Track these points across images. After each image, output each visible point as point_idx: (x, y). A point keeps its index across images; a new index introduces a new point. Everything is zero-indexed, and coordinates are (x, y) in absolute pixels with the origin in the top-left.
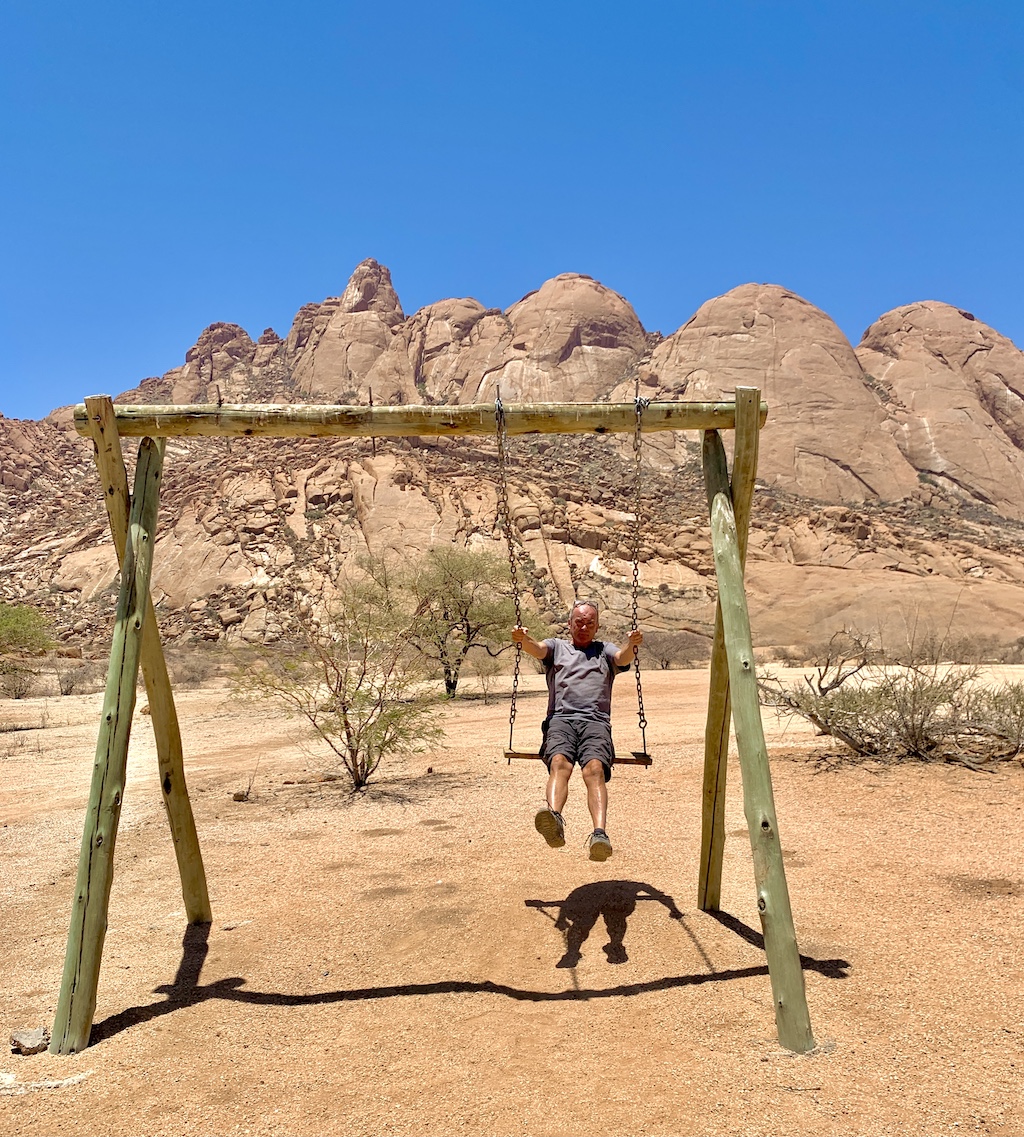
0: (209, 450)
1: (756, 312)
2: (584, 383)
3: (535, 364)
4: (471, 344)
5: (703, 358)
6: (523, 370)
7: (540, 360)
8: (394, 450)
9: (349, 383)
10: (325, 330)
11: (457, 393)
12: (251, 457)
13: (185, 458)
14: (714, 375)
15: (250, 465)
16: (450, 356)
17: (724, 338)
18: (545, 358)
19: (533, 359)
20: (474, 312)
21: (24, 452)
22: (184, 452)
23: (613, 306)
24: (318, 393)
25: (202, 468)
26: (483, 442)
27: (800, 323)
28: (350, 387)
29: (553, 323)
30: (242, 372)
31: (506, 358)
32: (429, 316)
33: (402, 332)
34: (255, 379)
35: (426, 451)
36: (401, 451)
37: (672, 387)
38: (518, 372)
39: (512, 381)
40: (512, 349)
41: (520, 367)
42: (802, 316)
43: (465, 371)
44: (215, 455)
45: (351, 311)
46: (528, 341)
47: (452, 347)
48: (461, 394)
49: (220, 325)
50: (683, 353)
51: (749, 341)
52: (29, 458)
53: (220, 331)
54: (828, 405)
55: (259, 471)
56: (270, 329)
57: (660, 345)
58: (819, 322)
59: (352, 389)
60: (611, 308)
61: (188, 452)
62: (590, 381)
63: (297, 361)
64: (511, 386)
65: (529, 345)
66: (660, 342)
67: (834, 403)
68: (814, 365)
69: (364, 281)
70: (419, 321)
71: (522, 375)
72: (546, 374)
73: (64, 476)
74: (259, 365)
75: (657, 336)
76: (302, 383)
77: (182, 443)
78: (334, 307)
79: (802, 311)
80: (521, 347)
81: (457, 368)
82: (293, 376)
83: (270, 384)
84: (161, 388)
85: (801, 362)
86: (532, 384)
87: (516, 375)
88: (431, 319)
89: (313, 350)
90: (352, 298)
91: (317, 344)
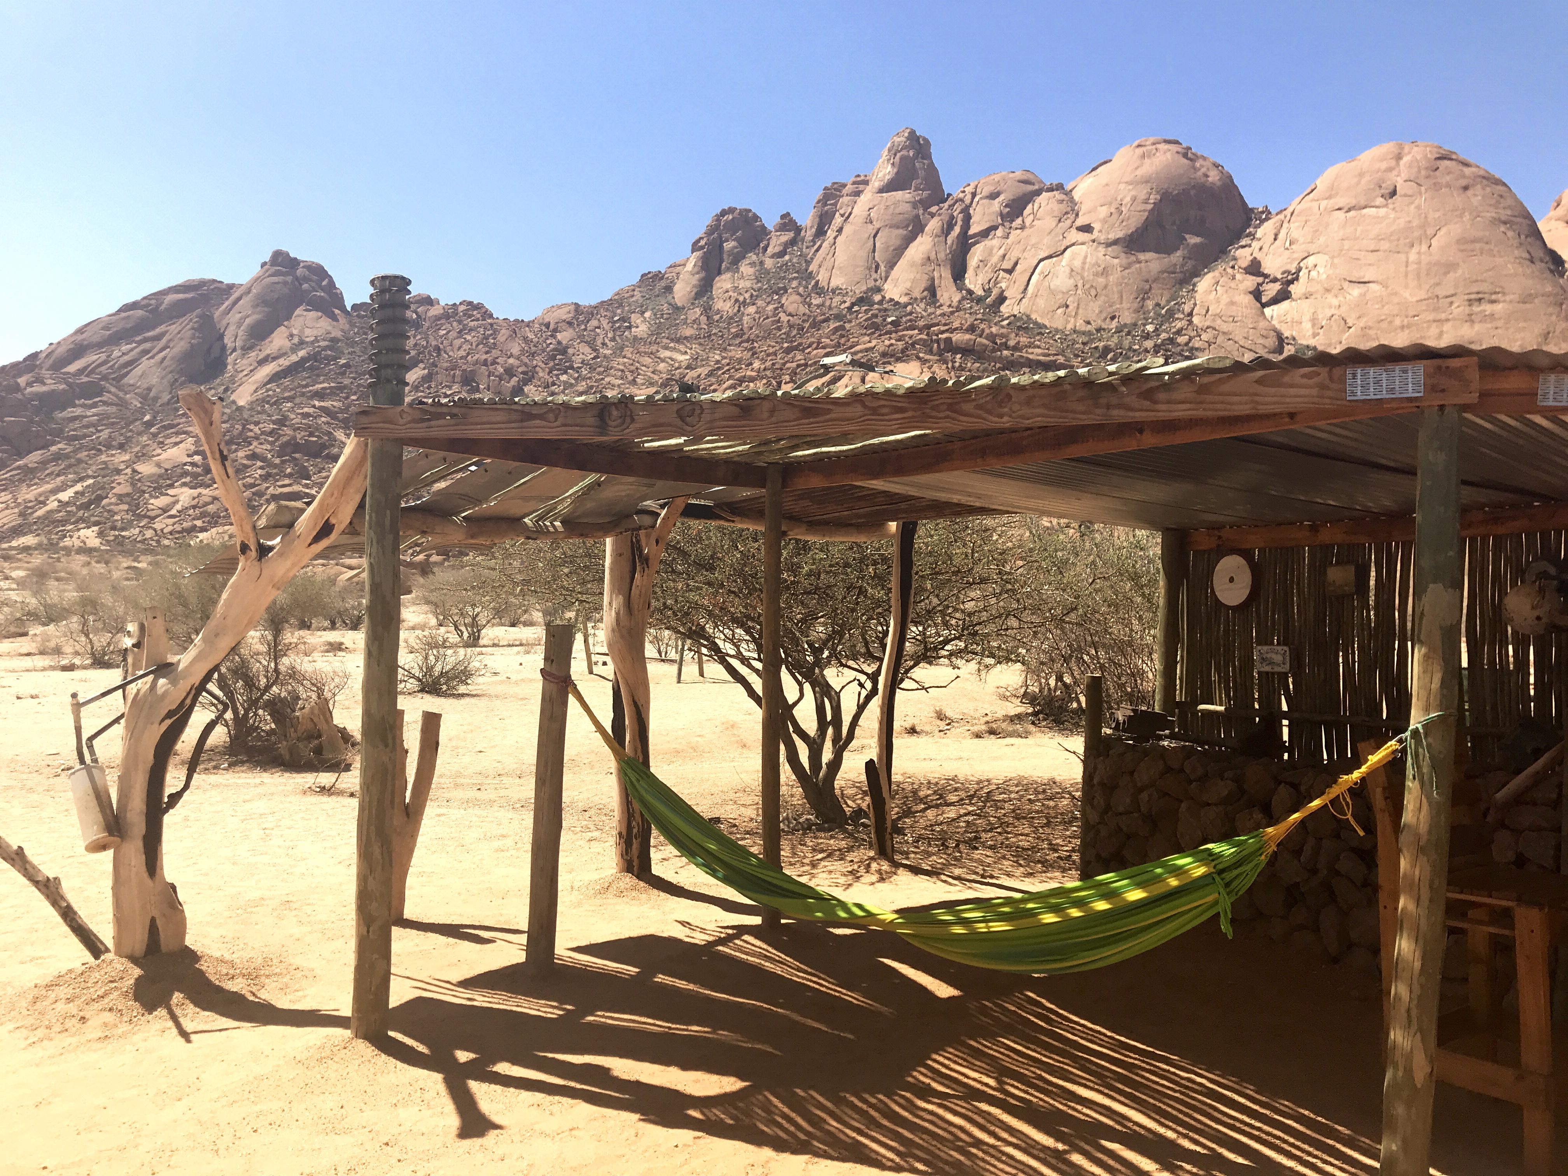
0: (711, 355)
1: (1399, 179)
2: (1163, 272)
3: (1102, 250)
4: (1023, 228)
5: (1322, 240)
6: (1086, 257)
7: (1109, 244)
8: (921, 355)
9: (874, 276)
10: (850, 214)
11: (1003, 285)
12: (756, 364)
13: (684, 364)
14: (1336, 261)
15: (754, 374)
16: (995, 242)
17: (1352, 213)
18: (1115, 242)
19: (1100, 243)
20: (1030, 188)
21: (511, 356)
22: (681, 358)
23: (1207, 176)
24: (838, 288)
25: (703, 376)
26: (1031, 345)
27: (1461, 191)
28: (876, 280)
29: (1128, 199)
30: (752, 264)
31: (1066, 243)
32: (974, 195)
33: (940, 215)
34: (767, 272)
35: (959, 356)
36: (928, 357)
37: (1279, 276)
38: (1081, 258)
39: (1072, 270)
40: (1073, 231)
41: (1083, 254)
42: (1464, 182)
43: (1013, 260)
44: (718, 362)
45: (881, 191)
46: (1094, 222)
47: (1000, 232)
48: (1007, 287)
49: (731, 210)
50: (1295, 234)
51: (1386, 217)
52: (517, 362)
53: (731, 217)
54: (1494, 297)
55: (765, 381)
56: (788, 214)
57: (1266, 224)
58: (1488, 189)
59: (878, 283)
60: (1203, 180)
61: (688, 357)
62: (1172, 269)
63: (817, 250)
64: (1071, 276)
65: (1096, 226)
66: (1267, 219)
67: (1504, 294)
68: (1478, 246)
69: (898, 155)
70: (962, 200)
71: (1084, 263)
72: (1116, 261)
73: (554, 384)
74: (772, 257)
75: (1263, 212)
76: (820, 277)
77: (682, 348)
78: (861, 187)
79: (1464, 177)
80: (1087, 229)
81: (1004, 256)
82: (810, 269)
83: (784, 278)
84: (663, 283)
85: (1458, 242)
86: (1096, 274)
87: (1077, 264)
88: (976, 199)
89: (835, 238)
90: (884, 175)
91: (840, 230)
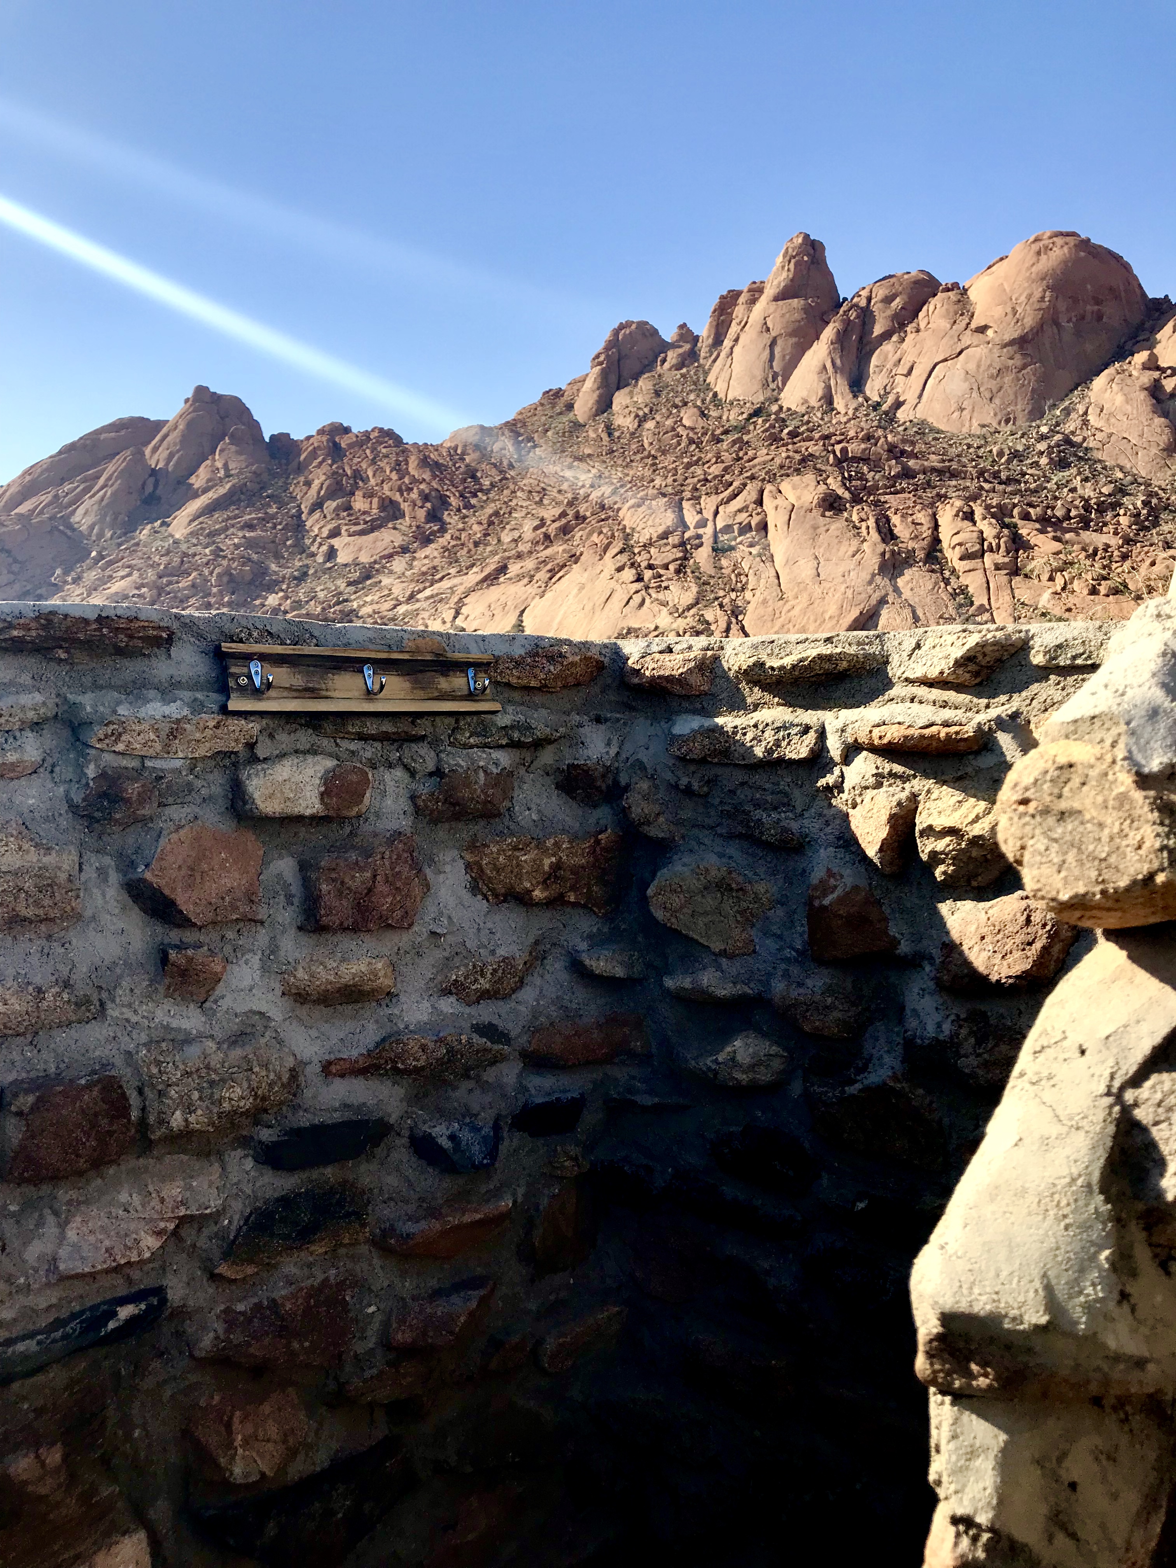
0: (613, 473)
3: (997, 351)
4: (918, 331)
6: (981, 360)
7: (1003, 345)
9: (771, 385)
10: (746, 323)
11: (899, 390)
13: (588, 483)
16: (891, 348)
18: (1011, 343)
19: (995, 345)
20: (926, 289)
21: (423, 481)
22: (585, 477)
24: (735, 399)
26: (926, 451)
28: (773, 390)
29: (1023, 298)
30: (651, 378)
31: (962, 345)
32: (869, 299)
33: (835, 321)
35: (855, 465)
36: (824, 468)
38: (976, 361)
39: (967, 374)
40: (969, 333)
41: (978, 357)
43: (909, 365)
45: (776, 299)
46: (990, 322)
47: (895, 337)
48: (904, 392)
49: (628, 324)
53: (628, 331)
56: (685, 324)
59: (775, 393)
61: (591, 476)
63: (715, 361)
64: (966, 380)
65: (992, 326)
69: (793, 261)
70: (858, 304)
71: (979, 366)
72: (1012, 362)
74: (670, 370)
76: (718, 388)
77: (585, 466)
78: (756, 295)
80: (982, 330)
81: (900, 360)
82: (708, 380)
84: (564, 401)
86: (991, 377)
87: (972, 367)
88: (872, 304)
89: (732, 348)
90: (779, 283)
91: (736, 340)
